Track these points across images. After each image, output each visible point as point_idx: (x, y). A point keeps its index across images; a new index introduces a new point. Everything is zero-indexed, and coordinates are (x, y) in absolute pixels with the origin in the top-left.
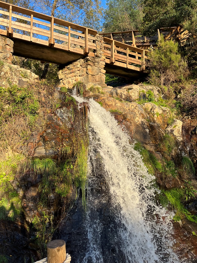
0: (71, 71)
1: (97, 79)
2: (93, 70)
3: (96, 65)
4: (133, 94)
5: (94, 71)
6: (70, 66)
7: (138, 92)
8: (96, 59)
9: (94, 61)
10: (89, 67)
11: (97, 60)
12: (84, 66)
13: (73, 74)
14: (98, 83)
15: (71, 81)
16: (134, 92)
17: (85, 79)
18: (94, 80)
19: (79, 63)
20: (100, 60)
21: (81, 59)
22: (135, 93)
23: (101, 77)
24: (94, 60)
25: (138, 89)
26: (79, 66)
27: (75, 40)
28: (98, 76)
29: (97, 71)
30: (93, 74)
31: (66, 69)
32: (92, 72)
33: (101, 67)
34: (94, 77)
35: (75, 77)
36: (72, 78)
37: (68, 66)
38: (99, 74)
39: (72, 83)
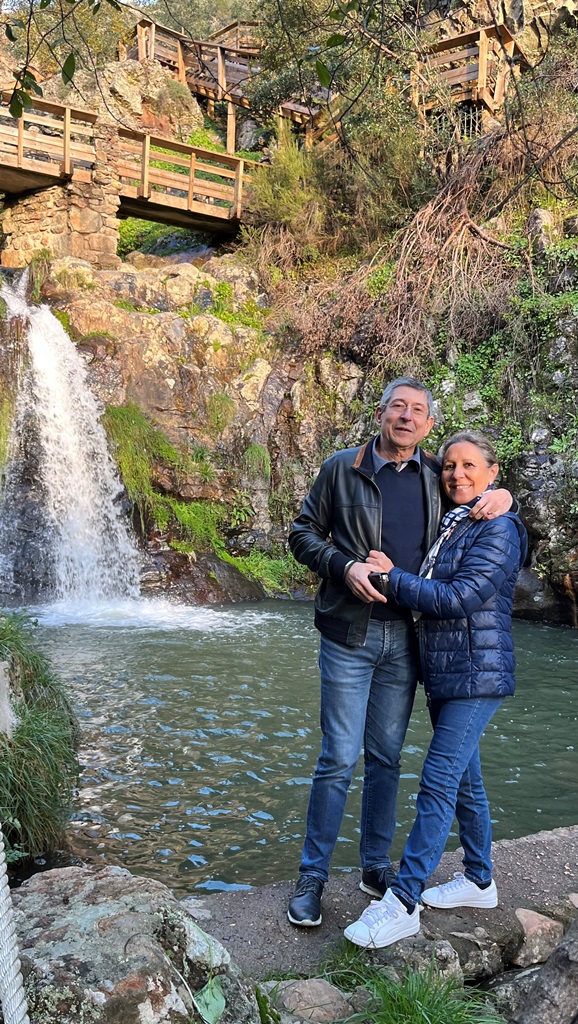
0: (32, 215)
1: (95, 243)
2: (83, 218)
3: (93, 207)
4: (176, 289)
5: (88, 222)
6: (31, 202)
7: (191, 284)
8: (93, 190)
9: (87, 196)
10: (74, 211)
11: (96, 191)
12: (63, 207)
13: (36, 225)
14: (98, 253)
15: (31, 242)
16: (181, 284)
17: (63, 243)
18: (87, 246)
19: (51, 196)
20: (104, 191)
21: (56, 187)
22: (181, 288)
23: (105, 239)
24: (88, 193)
25: (195, 277)
26: (50, 204)
27: (37, 139)
28: (97, 235)
29: (96, 221)
30: (83, 229)
31: (19, 208)
32: (81, 225)
33: (107, 211)
34: (86, 237)
35: (41, 233)
36: (35, 235)
37: (26, 202)
38: (102, 230)
39: (34, 248)
